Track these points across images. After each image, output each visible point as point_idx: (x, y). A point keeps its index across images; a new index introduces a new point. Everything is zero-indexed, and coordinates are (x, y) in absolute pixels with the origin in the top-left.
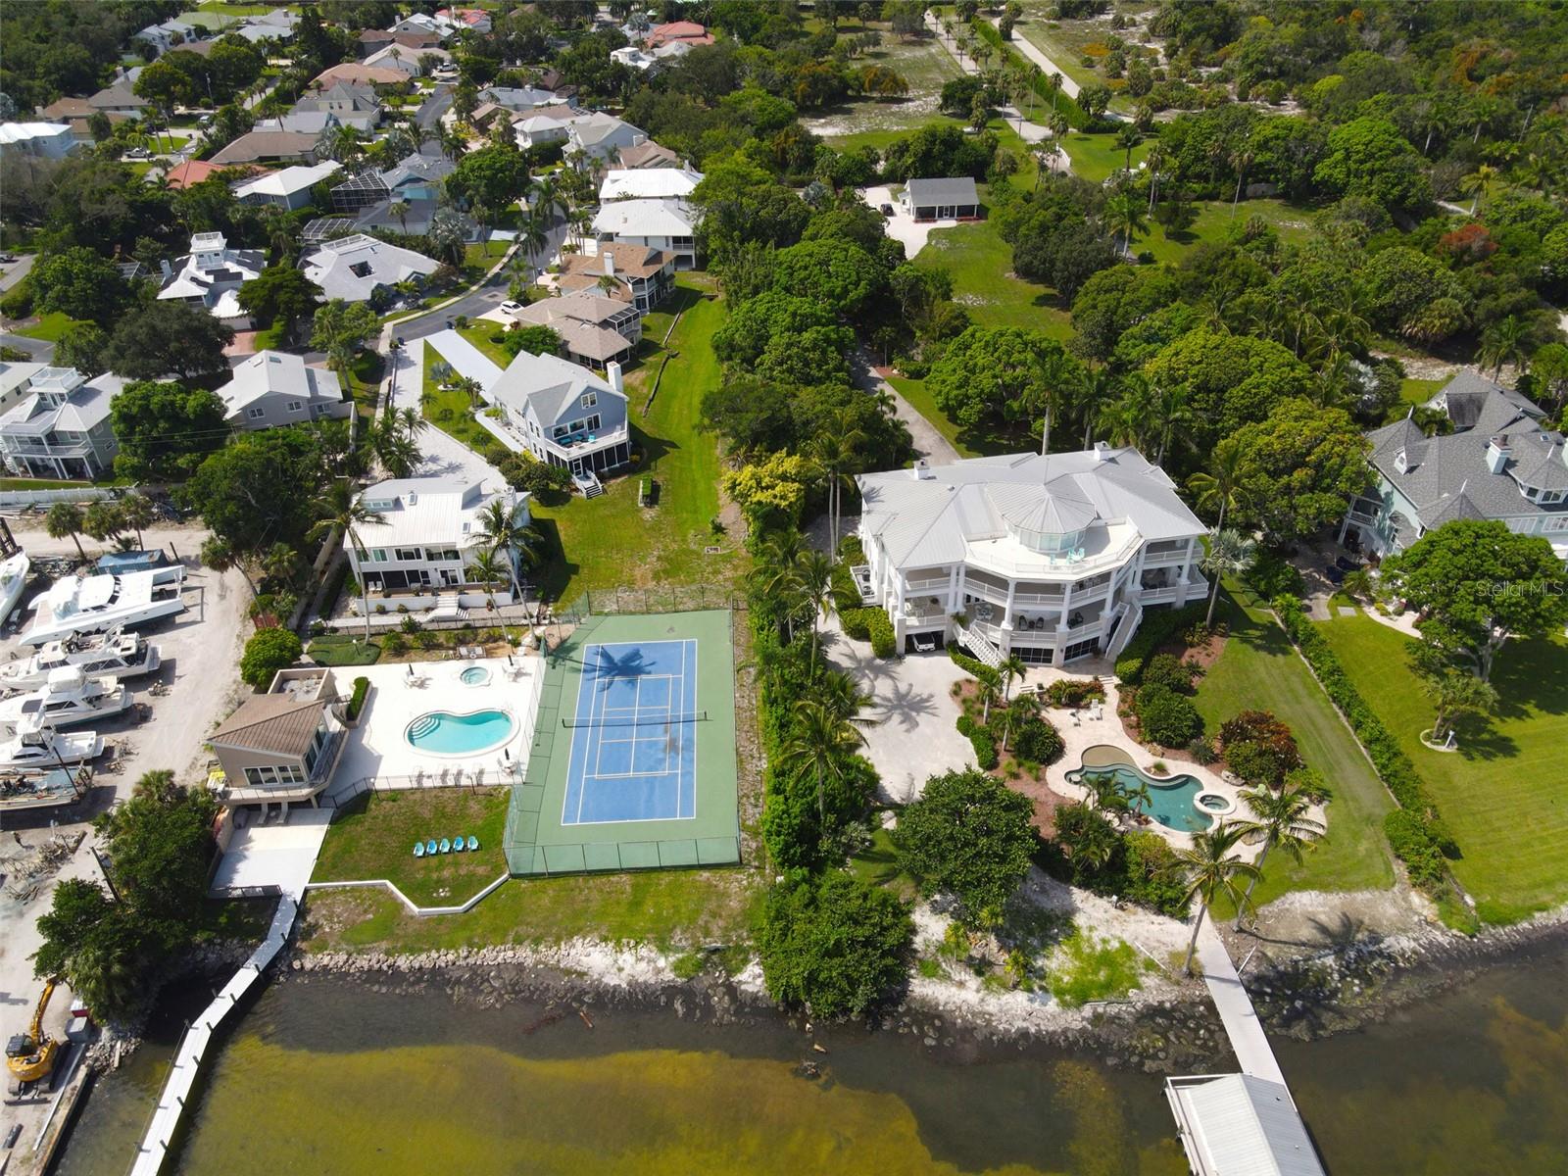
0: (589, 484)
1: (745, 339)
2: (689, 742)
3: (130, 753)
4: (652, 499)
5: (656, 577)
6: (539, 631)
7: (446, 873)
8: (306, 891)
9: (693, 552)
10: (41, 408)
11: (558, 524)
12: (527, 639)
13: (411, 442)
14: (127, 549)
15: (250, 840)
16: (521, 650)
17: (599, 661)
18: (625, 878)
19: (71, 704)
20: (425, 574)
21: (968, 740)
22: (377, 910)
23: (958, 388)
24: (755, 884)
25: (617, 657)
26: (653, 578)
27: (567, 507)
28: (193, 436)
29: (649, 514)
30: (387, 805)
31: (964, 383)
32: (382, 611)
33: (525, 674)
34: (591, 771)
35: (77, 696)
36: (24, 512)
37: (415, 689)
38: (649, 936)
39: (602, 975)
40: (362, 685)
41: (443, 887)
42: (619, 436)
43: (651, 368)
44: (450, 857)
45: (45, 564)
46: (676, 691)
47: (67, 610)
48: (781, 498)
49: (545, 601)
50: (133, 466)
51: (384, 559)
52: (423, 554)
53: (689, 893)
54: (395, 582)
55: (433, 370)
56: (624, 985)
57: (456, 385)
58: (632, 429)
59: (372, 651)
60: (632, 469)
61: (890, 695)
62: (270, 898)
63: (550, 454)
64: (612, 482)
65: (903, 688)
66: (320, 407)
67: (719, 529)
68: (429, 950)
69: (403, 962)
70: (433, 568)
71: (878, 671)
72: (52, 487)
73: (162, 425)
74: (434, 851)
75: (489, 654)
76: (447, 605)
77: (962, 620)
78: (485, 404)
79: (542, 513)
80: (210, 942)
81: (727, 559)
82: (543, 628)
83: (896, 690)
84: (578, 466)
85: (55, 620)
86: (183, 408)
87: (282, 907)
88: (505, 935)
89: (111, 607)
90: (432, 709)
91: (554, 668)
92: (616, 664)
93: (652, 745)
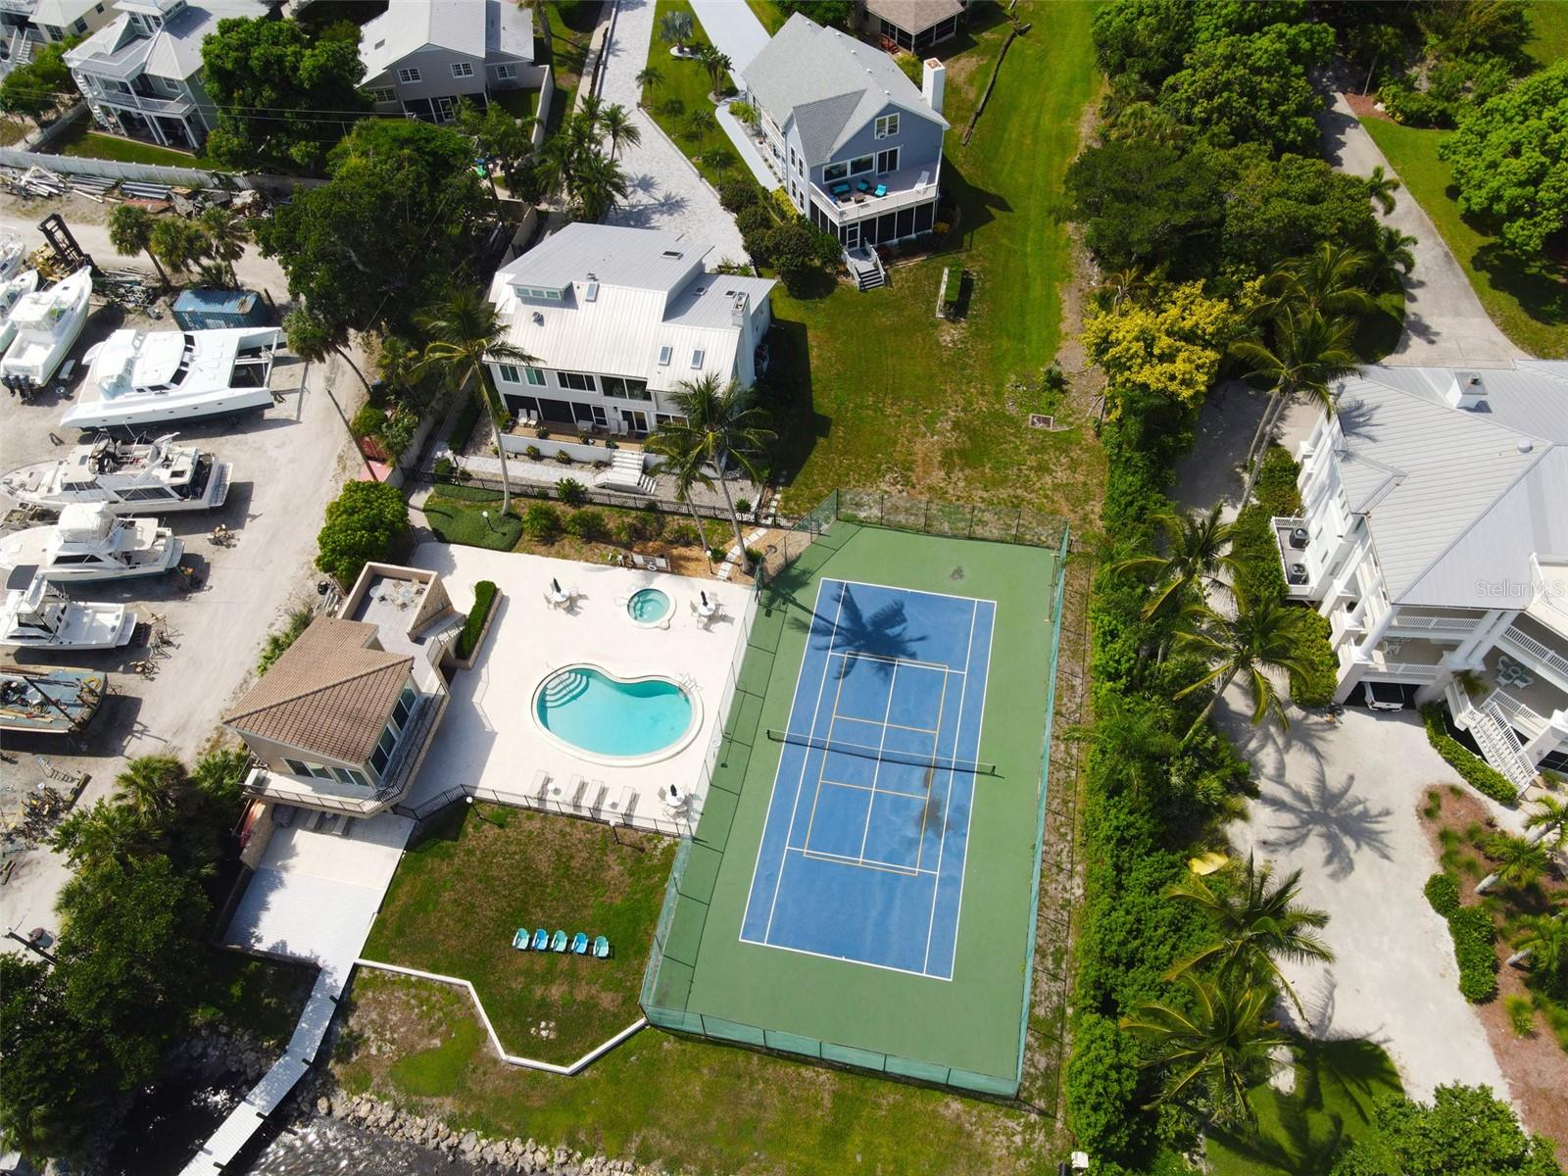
0: (865, 266)
2: (961, 810)
3: (168, 643)
4: (958, 309)
5: (947, 463)
6: (755, 538)
7: (556, 992)
8: (356, 968)
9: (1011, 421)
10: (134, 33)
11: (810, 334)
12: (735, 552)
13: (613, 163)
14: (217, 287)
15: (291, 852)
16: (725, 568)
17: (838, 616)
18: (825, 1076)
19: (93, 559)
20: (600, 411)
21: (1443, 922)
22: (448, 1033)
23: (1521, 184)
24: (1035, 1146)
25: (868, 612)
26: (942, 464)
27: (828, 301)
28: (310, 116)
29: (950, 335)
30: (491, 831)
31: (1536, 179)
32: (536, 456)
33: (724, 618)
34: (797, 841)
35: (101, 549)
36: (108, 191)
37: (561, 611)
40: (487, 593)
41: (548, 1019)
42: (924, 191)
43: (982, 54)
44: (565, 962)
45: (118, 285)
46: (951, 702)
47: (120, 385)
48: (1183, 382)
49: (772, 484)
50: (230, 152)
51: (542, 382)
52: (598, 384)
53: (924, 1139)
54: (555, 417)
55: (665, 22)
57: (695, 49)
58: (950, 181)
59: (510, 527)
60: (934, 246)
61: (1309, 789)
62: (303, 974)
63: (813, 207)
64: (901, 264)
65: (1335, 780)
66: (502, 69)
67: (1056, 382)
68: (510, 1135)
69: (473, 1146)
70: (615, 407)
71: (1296, 734)
72: (145, 157)
73: (268, 93)
74: (543, 945)
75: (676, 568)
76: (627, 466)
78: (732, 91)
79: (789, 311)
80: (212, 1026)
81: (1063, 444)
82: (762, 531)
83: (1321, 782)
84: (853, 234)
85: (103, 400)
86: (295, 69)
87: (317, 994)
88: (626, 1139)
89: (175, 390)
90: (579, 660)
91: (768, 614)
92: (863, 626)
93: (900, 805)
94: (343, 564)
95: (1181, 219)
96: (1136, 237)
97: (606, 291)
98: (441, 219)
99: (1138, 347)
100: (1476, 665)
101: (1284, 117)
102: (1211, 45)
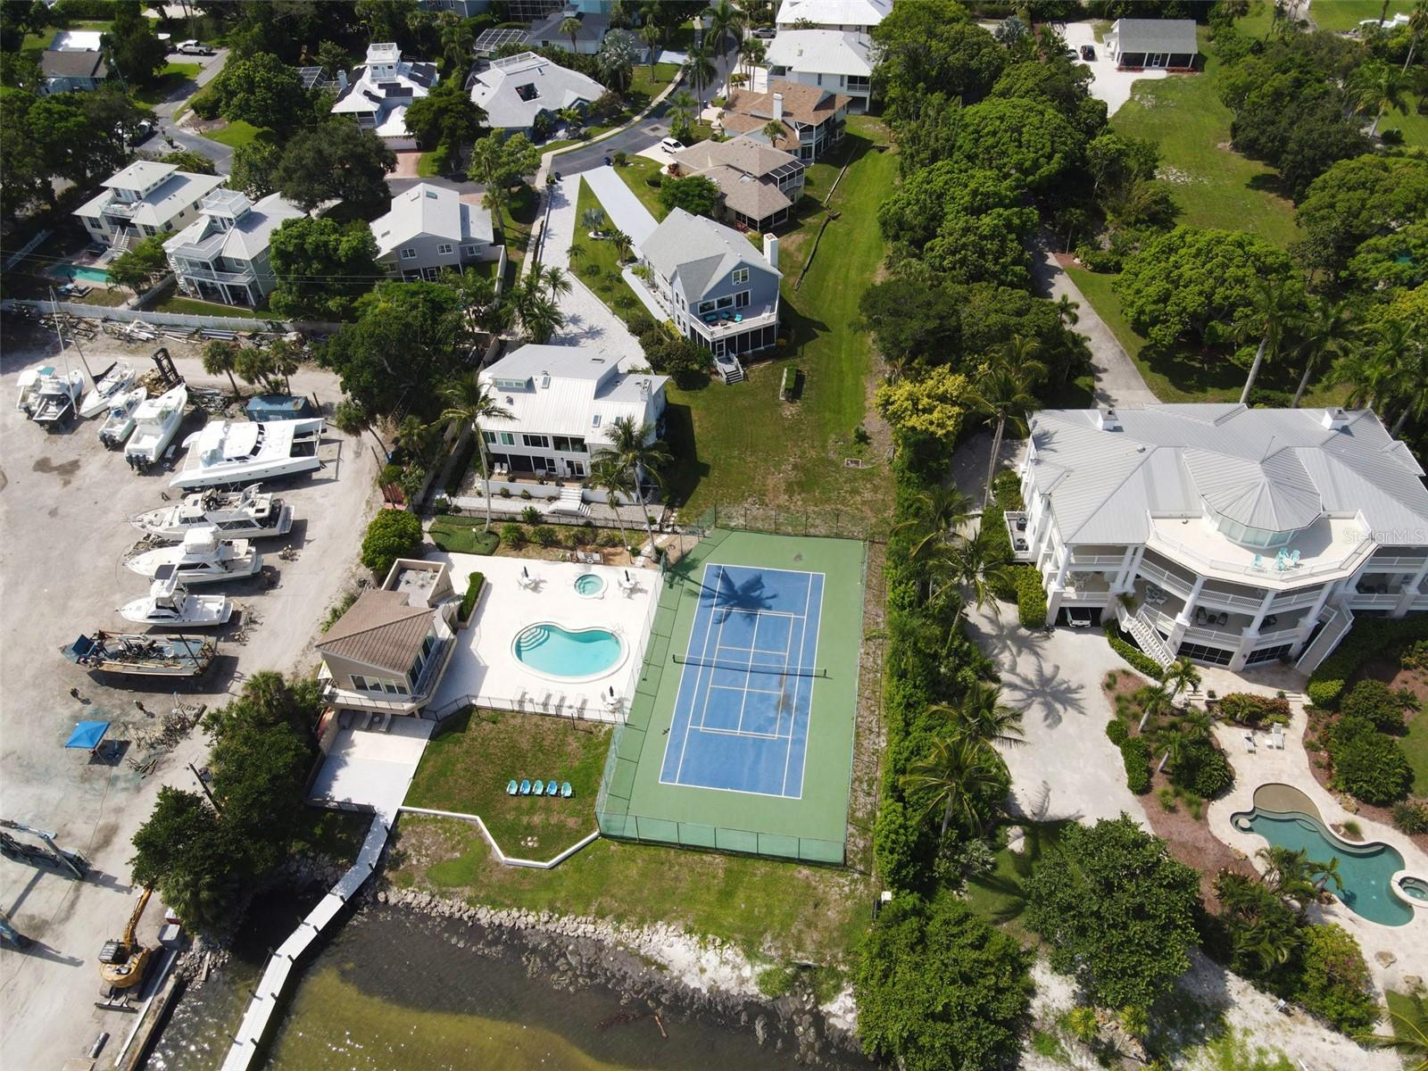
0: (730, 368)
1: (917, 215)
2: (804, 700)
3: (255, 622)
4: (794, 393)
5: (790, 489)
6: (661, 540)
7: (537, 819)
8: (399, 813)
9: (832, 463)
10: (212, 230)
11: (693, 413)
12: (647, 549)
13: (553, 305)
14: (276, 394)
15: (351, 744)
16: (640, 560)
17: (718, 586)
18: (718, 859)
19: (205, 566)
20: (551, 462)
21: (1118, 749)
22: (465, 849)
23: (1155, 302)
24: (858, 893)
25: (738, 583)
26: (786, 491)
27: (704, 392)
28: (342, 280)
29: (790, 410)
30: (487, 726)
31: (1164, 298)
32: (506, 494)
33: (641, 590)
34: (696, 721)
35: (211, 559)
36: (191, 336)
37: (528, 591)
38: (738, 936)
39: (682, 973)
40: (477, 580)
41: (532, 836)
42: (768, 318)
43: (807, 232)
44: (542, 801)
45: (203, 396)
46: (797, 636)
47: (214, 457)
48: (938, 425)
49: (670, 506)
50: (286, 305)
51: (512, 442)
52: (551, 442)
53: (785, 892)
54: (520, 467)
55: (585, 215)
56: (704, 991)
57: (606, 233)
58: (785, 311)
59: (491, 540)
60: (777, 354)
61: (1032, 676)
62: (365, 816)
63: (693, 330)
64: (755, 367)
65: (1048, 670)
66: (471, 248)
67: (863, 438)
68: (509, 907)
69: (485, 915)
70: (561, 458)
71: (1024, 645)
72: (218, 313)
73: (316, 265)
74: (527, 791)
75: (606, 561)
76: (570, 498)
77: (1129, 602)
78: (633, 259)
79: (678, 398)
80: (303, 853)
81: (868, 476)
82: (665, 537)
83: (1040, 671)
84: (721, 347)
85: (202, 467)
86: (336, 250)
87: (374, 829)
88: (588, 904)
89: (253, 459)
90: (543, 619)
91: (671, 587)
92: (736, 592)
93: (764, 698)
94: (381, 560)
95: (931, 325)
96: (903, 337)
97: (555, 381)
98: (440, 341)
99: (908, 404)
100: (1129, 588)
101: (1004, 267)
102: (954, 222)
